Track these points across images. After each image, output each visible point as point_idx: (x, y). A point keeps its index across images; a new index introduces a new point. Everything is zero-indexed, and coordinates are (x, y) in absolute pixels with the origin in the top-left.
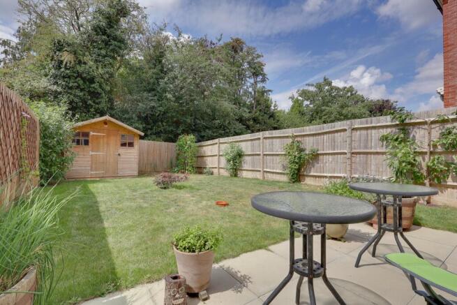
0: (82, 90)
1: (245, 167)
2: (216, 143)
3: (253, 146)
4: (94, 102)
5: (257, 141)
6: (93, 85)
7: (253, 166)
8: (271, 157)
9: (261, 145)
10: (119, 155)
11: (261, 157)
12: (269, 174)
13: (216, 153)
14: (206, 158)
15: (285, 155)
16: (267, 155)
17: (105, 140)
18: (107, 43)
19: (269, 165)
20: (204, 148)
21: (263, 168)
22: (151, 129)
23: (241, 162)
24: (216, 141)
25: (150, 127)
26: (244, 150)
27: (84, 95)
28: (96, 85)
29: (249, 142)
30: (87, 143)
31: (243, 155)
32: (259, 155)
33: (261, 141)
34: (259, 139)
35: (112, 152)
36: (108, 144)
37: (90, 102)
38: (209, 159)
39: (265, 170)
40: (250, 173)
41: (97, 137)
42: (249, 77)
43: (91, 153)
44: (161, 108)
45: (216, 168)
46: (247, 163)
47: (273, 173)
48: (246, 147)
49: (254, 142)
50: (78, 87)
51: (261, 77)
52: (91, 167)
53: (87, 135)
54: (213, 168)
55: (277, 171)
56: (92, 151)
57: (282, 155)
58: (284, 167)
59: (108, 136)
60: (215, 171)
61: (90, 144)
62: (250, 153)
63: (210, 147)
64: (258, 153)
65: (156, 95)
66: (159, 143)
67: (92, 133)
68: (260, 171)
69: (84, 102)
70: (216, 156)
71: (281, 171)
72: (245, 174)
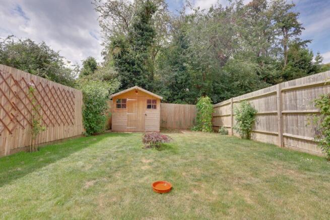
0: (129, 71)
1: (259, 128)
2: (230, 103)
3: (267, 103)
4: (137, 78)
5: (273, 97)
6: (134, 67)
7: (268, 128)
8: (294, 117)
9: (278, 101)
10: (146, 115)
11: (278, 117)
12: (291, 141)
13: (230, 113)
14: (222, 118)
15: (318, 114)
16: (287, 114)
17: (136, 104)
18: (142, 35)
19: (290, 127)
20: (221, 109)
21: (282, 131)
22: (178, 95)
23: (253, 123)
24: (230, 100)
25: (176, 93)
26: (256, 108)
27: (130, 74)
28: (136, 66)
29: (263, 99)
30: (124, 106)
31: (255, 115)
32: (275, 114)
33: (278, 95)
34: (275, 93)
35: (141, 113)
36: (138, 107)
37: (134, 79)
38: (225, 118)
39: (285, 134)
40: (265, 136)
41: (131, 102)
42: (278, 34)
43: (128, 114)
44: (183, 77)
45: (230, 128)
46: (261, 124)
47: (298, 140)
48: (259, 105)
49: (269, 98)
50: (126, 69)
51: (293, 29)
52: (128, 124)
53: (125, 101)
54: (227, 127)
55: (305, 138)
56: (128, 112)
57: (312, 113)
58: (318, 133)
59: (138, 101)
60: (230, 131)
61: (127, 107)
62: (263, 112)
63: (225, 107)
64: (274, 112)
65: (178, 67)
66: (183, 105)
67: (128, 100)
68: (277, 135)
69: (131, 79)
70: (230, 115)
71: (311, 139)
72: (258, 137)
